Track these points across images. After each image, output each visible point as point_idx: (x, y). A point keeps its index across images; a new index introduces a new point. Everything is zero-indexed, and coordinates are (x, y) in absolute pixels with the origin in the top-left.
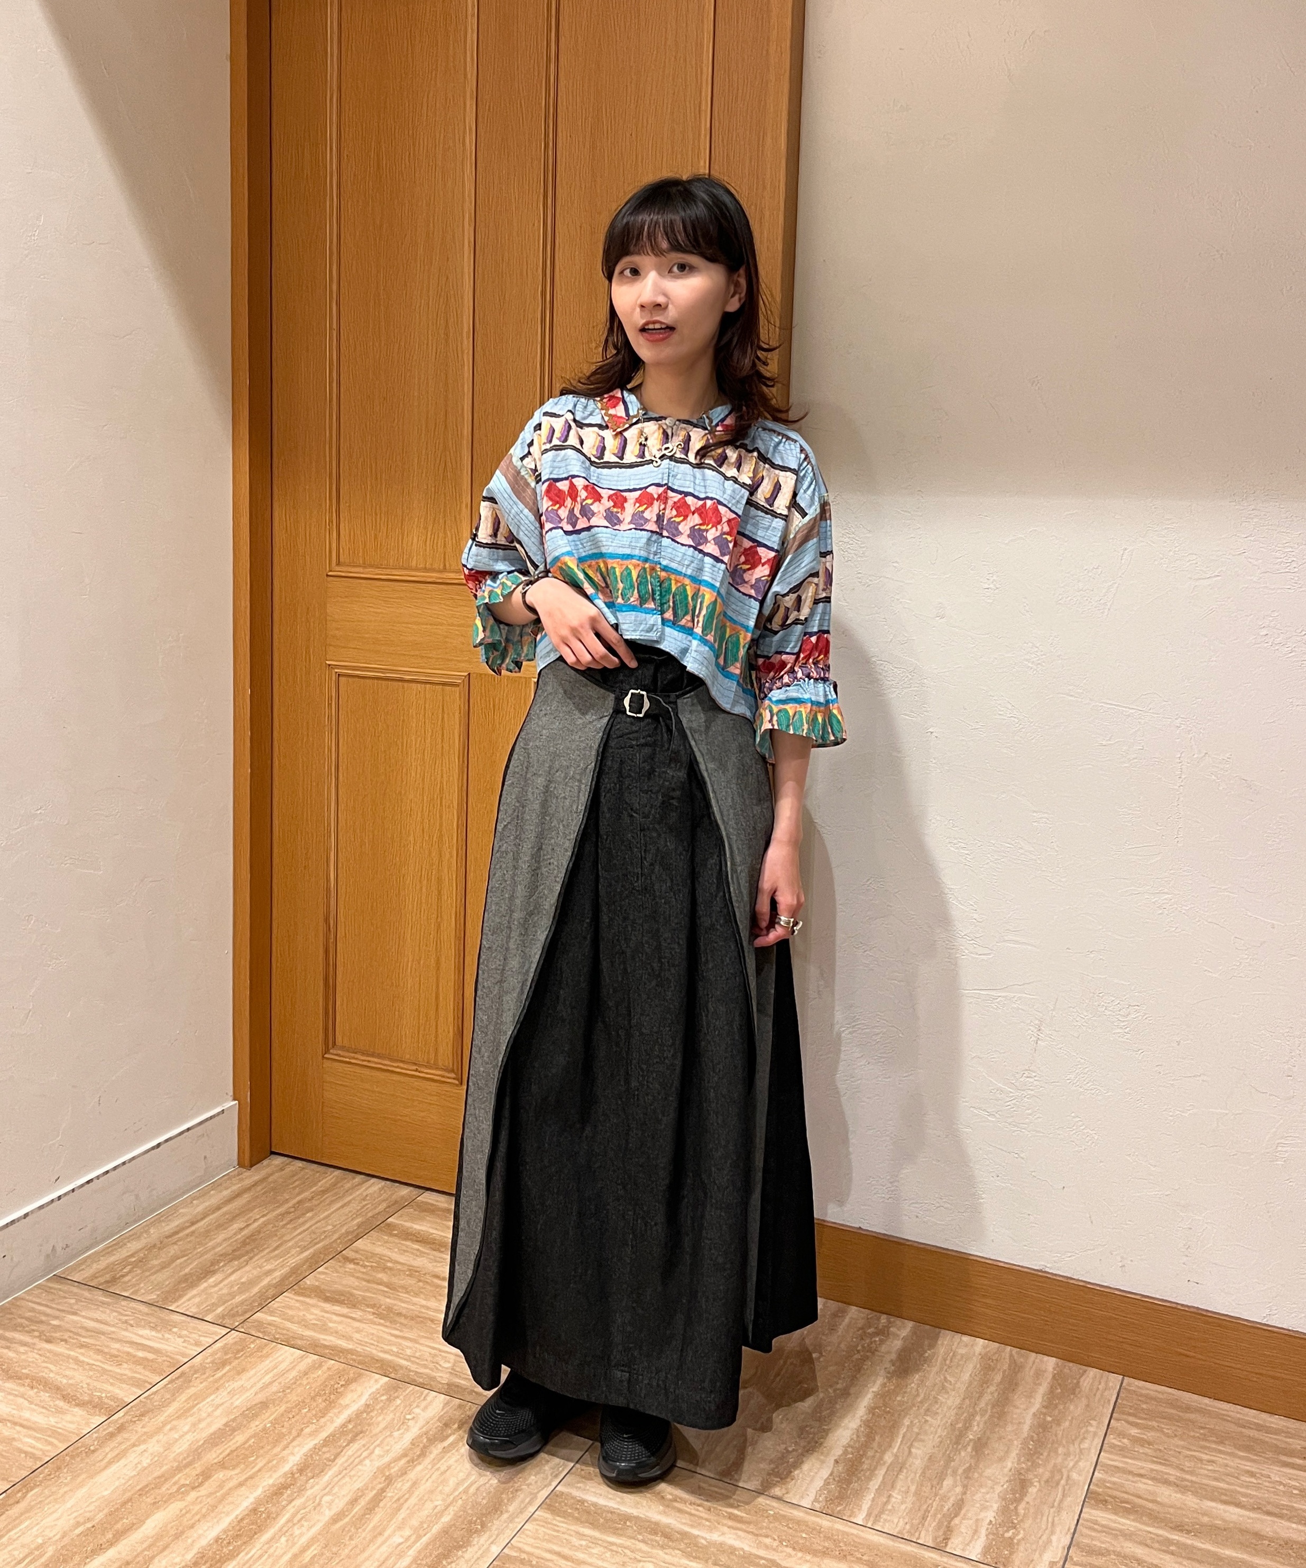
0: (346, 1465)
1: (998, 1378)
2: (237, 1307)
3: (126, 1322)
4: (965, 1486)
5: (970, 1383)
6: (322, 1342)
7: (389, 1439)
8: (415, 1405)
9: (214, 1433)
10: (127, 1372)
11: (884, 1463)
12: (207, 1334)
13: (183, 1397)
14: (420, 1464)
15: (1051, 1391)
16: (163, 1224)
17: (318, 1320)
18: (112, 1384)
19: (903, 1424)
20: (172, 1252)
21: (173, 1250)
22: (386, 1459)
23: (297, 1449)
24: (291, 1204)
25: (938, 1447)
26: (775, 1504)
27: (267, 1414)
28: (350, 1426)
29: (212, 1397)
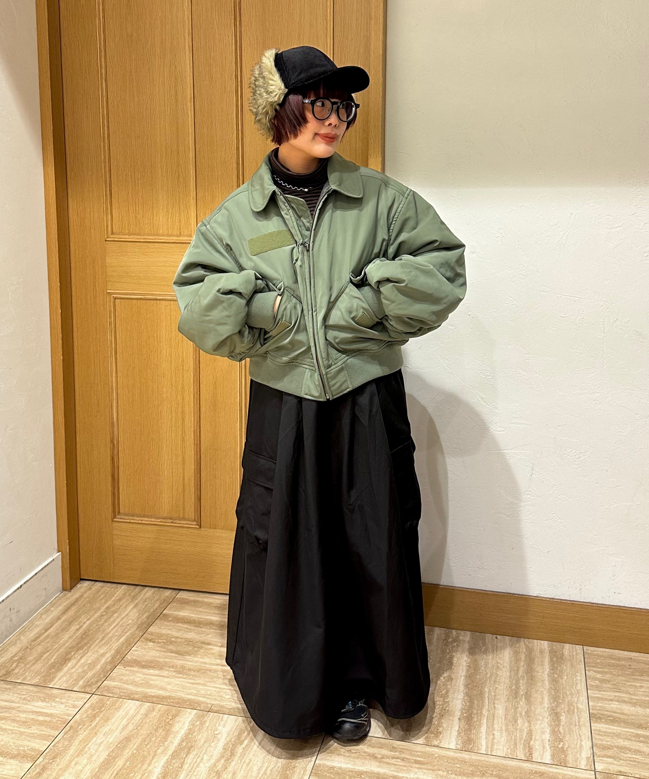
0: (190, 769)
1: (523, 657)
2: (91, 679)
3: (25, 699)
4: (529, 722)
5: (511, 662)
6: (150, 694)
7: (209, 749)
8: (217, 724)
9: (103, 762)
10: (36, 731)
11: (484, 715)
12: (77, 699)
13: (76, 742)
14: (232, 760)
15: (551, 660)
16: (28, 633)
17: (142, 680)
18: (29, 741)
19: (486, 691)
20: (39, 651)
21: (40, 649)
22: (213, 761)
23: (157, 764)
24: (102, 610)
25: (508, 701)
26: (436, 750)
27: (132, 745)
28: (184, 744)
29: (95, 739)
